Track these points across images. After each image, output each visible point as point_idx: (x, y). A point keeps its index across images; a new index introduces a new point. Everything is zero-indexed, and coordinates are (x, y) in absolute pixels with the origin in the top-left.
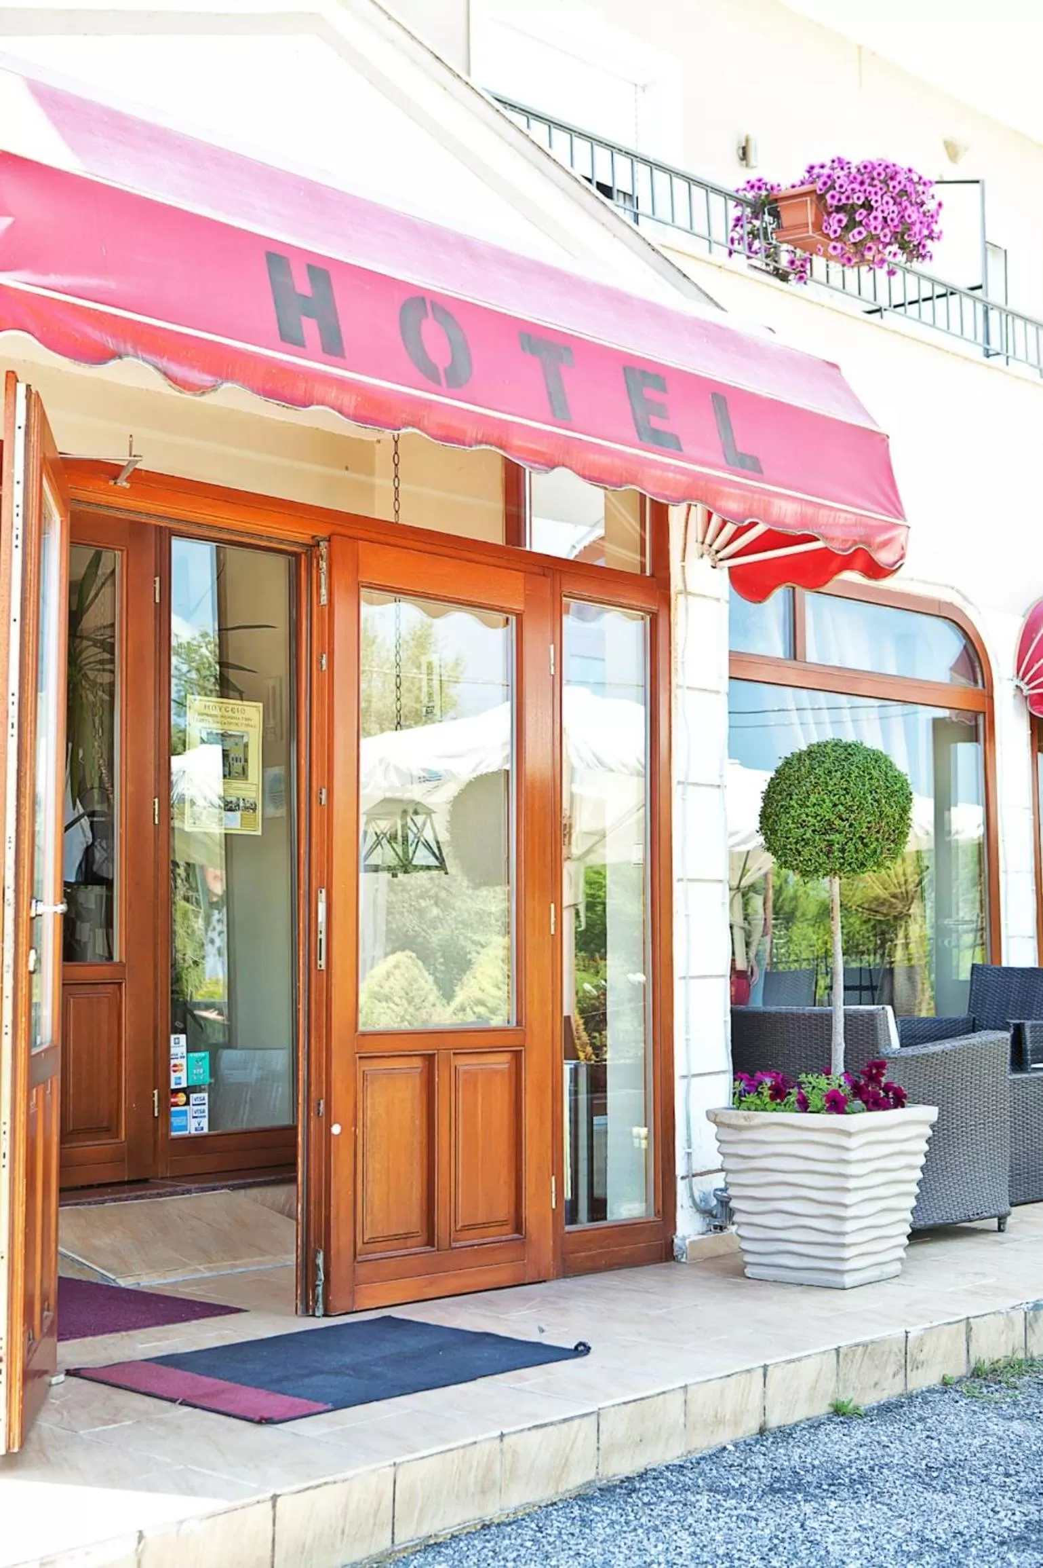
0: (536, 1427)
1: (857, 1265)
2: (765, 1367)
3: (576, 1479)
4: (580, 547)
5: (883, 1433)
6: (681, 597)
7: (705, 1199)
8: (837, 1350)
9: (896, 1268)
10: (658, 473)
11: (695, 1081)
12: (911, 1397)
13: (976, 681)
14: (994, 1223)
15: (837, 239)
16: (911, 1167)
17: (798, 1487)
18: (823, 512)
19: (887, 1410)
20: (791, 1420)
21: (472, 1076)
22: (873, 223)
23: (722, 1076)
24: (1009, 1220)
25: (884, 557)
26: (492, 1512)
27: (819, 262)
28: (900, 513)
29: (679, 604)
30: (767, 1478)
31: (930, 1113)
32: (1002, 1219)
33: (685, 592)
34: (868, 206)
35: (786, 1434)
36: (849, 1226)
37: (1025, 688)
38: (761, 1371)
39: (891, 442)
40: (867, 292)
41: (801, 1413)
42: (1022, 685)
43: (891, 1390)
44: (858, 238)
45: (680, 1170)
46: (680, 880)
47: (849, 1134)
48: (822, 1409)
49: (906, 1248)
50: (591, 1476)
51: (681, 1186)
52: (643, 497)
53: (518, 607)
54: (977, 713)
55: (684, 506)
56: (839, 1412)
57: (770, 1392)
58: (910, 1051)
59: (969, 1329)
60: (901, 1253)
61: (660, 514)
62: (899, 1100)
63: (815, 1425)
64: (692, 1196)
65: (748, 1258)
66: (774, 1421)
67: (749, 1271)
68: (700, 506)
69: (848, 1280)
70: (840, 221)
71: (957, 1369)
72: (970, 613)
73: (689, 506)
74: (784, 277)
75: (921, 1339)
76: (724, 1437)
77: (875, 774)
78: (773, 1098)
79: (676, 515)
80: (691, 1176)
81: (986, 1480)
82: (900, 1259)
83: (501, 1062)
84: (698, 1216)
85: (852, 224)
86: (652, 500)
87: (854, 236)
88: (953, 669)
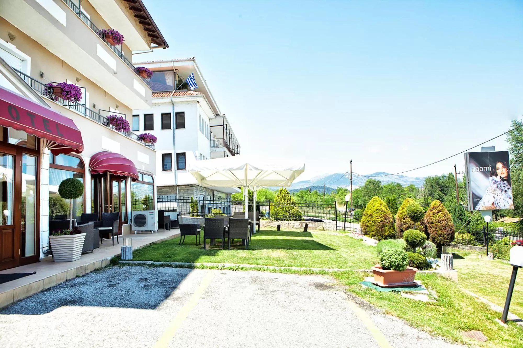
0: (35, 282)
1: (74, 257)
2: (67, 271)
3: (40, 290)
4: (17, 143)
5: (85, 278)
6: (42, 154)
7: (45, 251)
8: (77, 268)
9: (80, 258)
10: (48, 136)
11: (43, 232)
12: (87, 274)
13: (82, 168)
14: (91, 251)
15: (65, 96)
16: (82, 242)
17: (75, 286)
18: (72, 143)
19: (83, 276)
20: (70, 278)
21: (6, 233)
22: (71, 95)
23: (47, 232)
24: (93, 251)
25: (80, 150)
26: (28, 295)
27: (59, 98)
28: (83, 144)
29: (42, 155)
30: (70, 285)
31: (85, 234)
32: (92, 251)
33: (43, 153)
34: (70, 92)
35: (70, 280)
36: (74, 252)
37: (91, 170)
38: (66, 272)
39: (81, 133)
40: (65, 103)
41: (72, 277)
42: (90, 169)
43: (84, 273)
44: (68, 97)
45: (41, 247)
46: (41, 200)
47: (74, 238)
48: (75, 277)
49: (81, 255)
50: (42, 289)
51: (41, 250)
52: (36, 137)
53: (15, 154)
54: (82, 173)
55: (43, 139)
56: (77, 277)
57: (68, 274)
58: (79, 226)
59: (94, 264)
60: (80, 255)
61: (39, 140)
62: (80, 232)
63: (74, 279)
64: (43, 251)
65: (55, 259)
66: (68, 279)
67: (55, 261)
68: (46, 139)
69: (73, 260)
70: (65, 93)
71: (93, 269)
72: (82, 157)
73: (44, 139)
74: (53, 100)
75: (88, 265)
76: (61, 281)
77: (79, 183)
78: (60, 233)
79: (42, 140)
80: (42, 248)
81: (102, 281)
82: (80, 256)
83: (10, 231)
84: (43, 254)
85: (67, 94)
86: (38, 138)
87: (68, 96)
88: (77, 166)
